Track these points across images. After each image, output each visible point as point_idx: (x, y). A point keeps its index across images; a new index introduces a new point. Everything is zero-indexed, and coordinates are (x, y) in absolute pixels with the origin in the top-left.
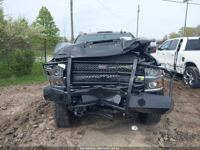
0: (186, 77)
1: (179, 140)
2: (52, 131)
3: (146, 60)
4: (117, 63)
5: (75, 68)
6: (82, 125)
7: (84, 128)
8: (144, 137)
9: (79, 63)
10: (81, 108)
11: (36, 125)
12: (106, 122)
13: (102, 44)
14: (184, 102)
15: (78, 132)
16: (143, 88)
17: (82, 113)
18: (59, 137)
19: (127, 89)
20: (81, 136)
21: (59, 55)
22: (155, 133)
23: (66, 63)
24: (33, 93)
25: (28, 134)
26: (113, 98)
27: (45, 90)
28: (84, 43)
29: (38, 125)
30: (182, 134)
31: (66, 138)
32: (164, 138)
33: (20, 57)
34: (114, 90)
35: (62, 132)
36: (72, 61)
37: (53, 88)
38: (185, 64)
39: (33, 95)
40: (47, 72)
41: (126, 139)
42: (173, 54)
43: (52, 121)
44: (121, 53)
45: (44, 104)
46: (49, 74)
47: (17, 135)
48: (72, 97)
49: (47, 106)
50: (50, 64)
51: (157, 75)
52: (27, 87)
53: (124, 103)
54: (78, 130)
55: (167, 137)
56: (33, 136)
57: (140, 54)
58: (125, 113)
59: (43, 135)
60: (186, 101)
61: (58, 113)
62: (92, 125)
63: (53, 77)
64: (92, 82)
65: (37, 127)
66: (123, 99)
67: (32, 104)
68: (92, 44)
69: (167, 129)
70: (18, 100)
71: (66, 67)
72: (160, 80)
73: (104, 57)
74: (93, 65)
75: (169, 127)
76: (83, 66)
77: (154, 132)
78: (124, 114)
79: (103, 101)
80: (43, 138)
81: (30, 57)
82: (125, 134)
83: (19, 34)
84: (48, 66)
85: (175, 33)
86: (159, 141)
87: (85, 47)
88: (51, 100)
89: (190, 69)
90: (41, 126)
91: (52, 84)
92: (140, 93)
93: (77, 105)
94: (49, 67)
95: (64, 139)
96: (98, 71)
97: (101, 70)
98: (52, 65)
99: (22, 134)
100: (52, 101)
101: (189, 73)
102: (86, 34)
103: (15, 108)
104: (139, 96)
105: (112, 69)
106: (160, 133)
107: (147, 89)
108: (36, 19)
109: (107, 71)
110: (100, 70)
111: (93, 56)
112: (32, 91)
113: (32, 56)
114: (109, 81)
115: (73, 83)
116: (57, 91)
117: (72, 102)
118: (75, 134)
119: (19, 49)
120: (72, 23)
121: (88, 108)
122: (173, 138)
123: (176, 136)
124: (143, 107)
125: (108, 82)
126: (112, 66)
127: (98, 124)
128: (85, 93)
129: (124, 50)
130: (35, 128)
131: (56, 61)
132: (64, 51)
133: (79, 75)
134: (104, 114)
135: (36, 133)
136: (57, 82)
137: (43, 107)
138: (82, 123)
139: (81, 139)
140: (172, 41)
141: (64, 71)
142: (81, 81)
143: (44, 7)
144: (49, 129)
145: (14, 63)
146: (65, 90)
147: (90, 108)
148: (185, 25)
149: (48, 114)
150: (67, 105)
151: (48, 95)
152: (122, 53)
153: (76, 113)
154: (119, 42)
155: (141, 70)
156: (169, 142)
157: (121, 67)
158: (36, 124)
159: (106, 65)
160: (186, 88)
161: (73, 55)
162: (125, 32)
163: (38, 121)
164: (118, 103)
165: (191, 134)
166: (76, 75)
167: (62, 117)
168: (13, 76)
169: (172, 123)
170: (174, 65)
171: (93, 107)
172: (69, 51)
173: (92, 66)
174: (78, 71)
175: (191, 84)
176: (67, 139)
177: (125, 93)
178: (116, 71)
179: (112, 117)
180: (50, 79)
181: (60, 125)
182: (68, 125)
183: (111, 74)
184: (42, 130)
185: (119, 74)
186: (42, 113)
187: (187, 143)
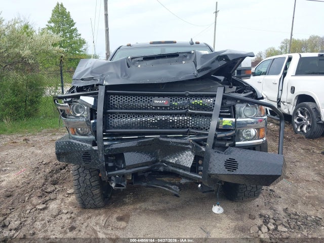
0: (298, 120)
1: (294, 228)
2: (72, 215)
3: (237, 89)
4: (187, 95)
5: (112, 103)
6: (124, 204)
7: (128, 209)
8: (233, 224)
9: (119, 94)
10: (124, 176)
11: (44, 206)
12: (167, 198)
13: (160, 60)
14: (297, 161)
15: (118, 216)
16: (233, 139)
17: (124, 184)
18: (84, 227)
19: (205, 140)
20: (123, 224)
21: (82, 79)
22: (252, 217)
23: (95, 95)
24: (40, 148)
25: (29, 221)
26: (180, 158)
27: (57, 144)
28: (127, 59)
29: (47, 205)
30: (297, 217)
31: (97, 228)
32: (269, 225)
33: (18, 87)
34: (181, 143)
35: (89, 217)
36: (106, 91)
37: (72, 141)
38: (296, 98)
39: (40, 151)
40: (61, 110)
41: (201, 229)
42: (276, 82)
43: (73, 198)
44: (195, 78)
45: (59, 166)
46: (64, 115)
47: (10, 223)
48: (106, 157)
49: (64, 170)
50: (66, 97)
51: (257, 117)
52: (30, 137)
53: (199, 165)
54: (118, 212)
55: (274, 224)
56: (38, 225)
57: (224, 80)
58: (201, 183)
59: (55, 224)
60: (299, 160)
61: (81, 184)
62: (143, 204)
63: (71, 119)
64: (142, 128)
65: (44, 209)
66: (197, 158)
67: (38, 168)
68: (142, 61)
69: (271, 208)
70: (13, 161)
71: (96, 101)
72: (262, 125)
73: (163, 84)
74: (144, 99)
75: (275, 206)
76: (126, 100)
77: (250, 215)
78: (200, 186)
79: (163, 162)
80: (56, 228)
81: (36, 87)
82: (200, 219)
83: (16, 47)
84: (63, 101)
85: (274, 49)
86: (260, 232)
87: (129, 67)
88: (69, 161)
89: (305, 106)
90: (53, 206)
91: (70, 132)
92: (227, 147)
93: (115, 170)
94: (65, 102)
95: (93, 229)
96: (153, 109)
97: (159, 108)
98: (70, 99)
99: (18, 223)
100: (71, 162)
101: (302, 113)
102: (130, 45)
103: (7, 175)
104: (227, 154)
105: (178, 105)
106: (261, 216)
107: (239, 140)
108: (47, 24)
109: (168, 108)
110: (156, 107)
111: (143, 83)
112: (38, 145)
113: (39, 85)
114: (173, 128)
115: (107, 131)
116: (79, 144)
117: (107, 165)
118: (113, 221)
119: (17, 72)
120: (107, 31)
121: (135, 175)
122: (283, 225)
123: (288, 220)
124: (235, 172)
125: (170, 128)
126: (179, 100)
127: (153, 202)
128: (129, 149)
129: (199, 71)
130: (41, 210)
131: (78, 91)
132: (92, 72)
133: (119, 116)
134: (163, 186)
135: (43, 220)
136: (80, 129)
137: (57, 172)
138: (124, 200)
139: (124, 229)
140: (274, 59)
141: (91, 109)
142: (123, 127)
143: (60, 4)
144: (68, 212)
145: (8, 97)
146: (94, 144)
147: (139, 174)
148: (292, 35)
149: (66, 185)
150: (99, 171)
151: (64, 153)
152: (196, 76)
153: (113, 185)
154: (190, 58)
155: (229, 107)
156: (276, 232)
157: (193, 103)
158: (43, 204)
159: (167, 98)
160: (298, 138)
161: (107, 81)
162: (198, 43)
163: (47, 198)
164: (189, 166)
165: (313, 217)
166: (114, 116)
167: (89, 191)
168: (6, 119)
169: (280, 197)
170: (278, 99)
171: (143, 174)
172: (99, 74)
173: (141, 101)
174: (117, 109)
175: (305, 132)
176: (99, 230)
177: (202, 148)
178: (185, 109)
179: (178, 190)
180: (68, 123)
181: (86, 204)
182: (100, 204)
183: (176, 114)
184: (55, 214)
185: (191, 115)
186: (54, 183)
187: (308, 234)
